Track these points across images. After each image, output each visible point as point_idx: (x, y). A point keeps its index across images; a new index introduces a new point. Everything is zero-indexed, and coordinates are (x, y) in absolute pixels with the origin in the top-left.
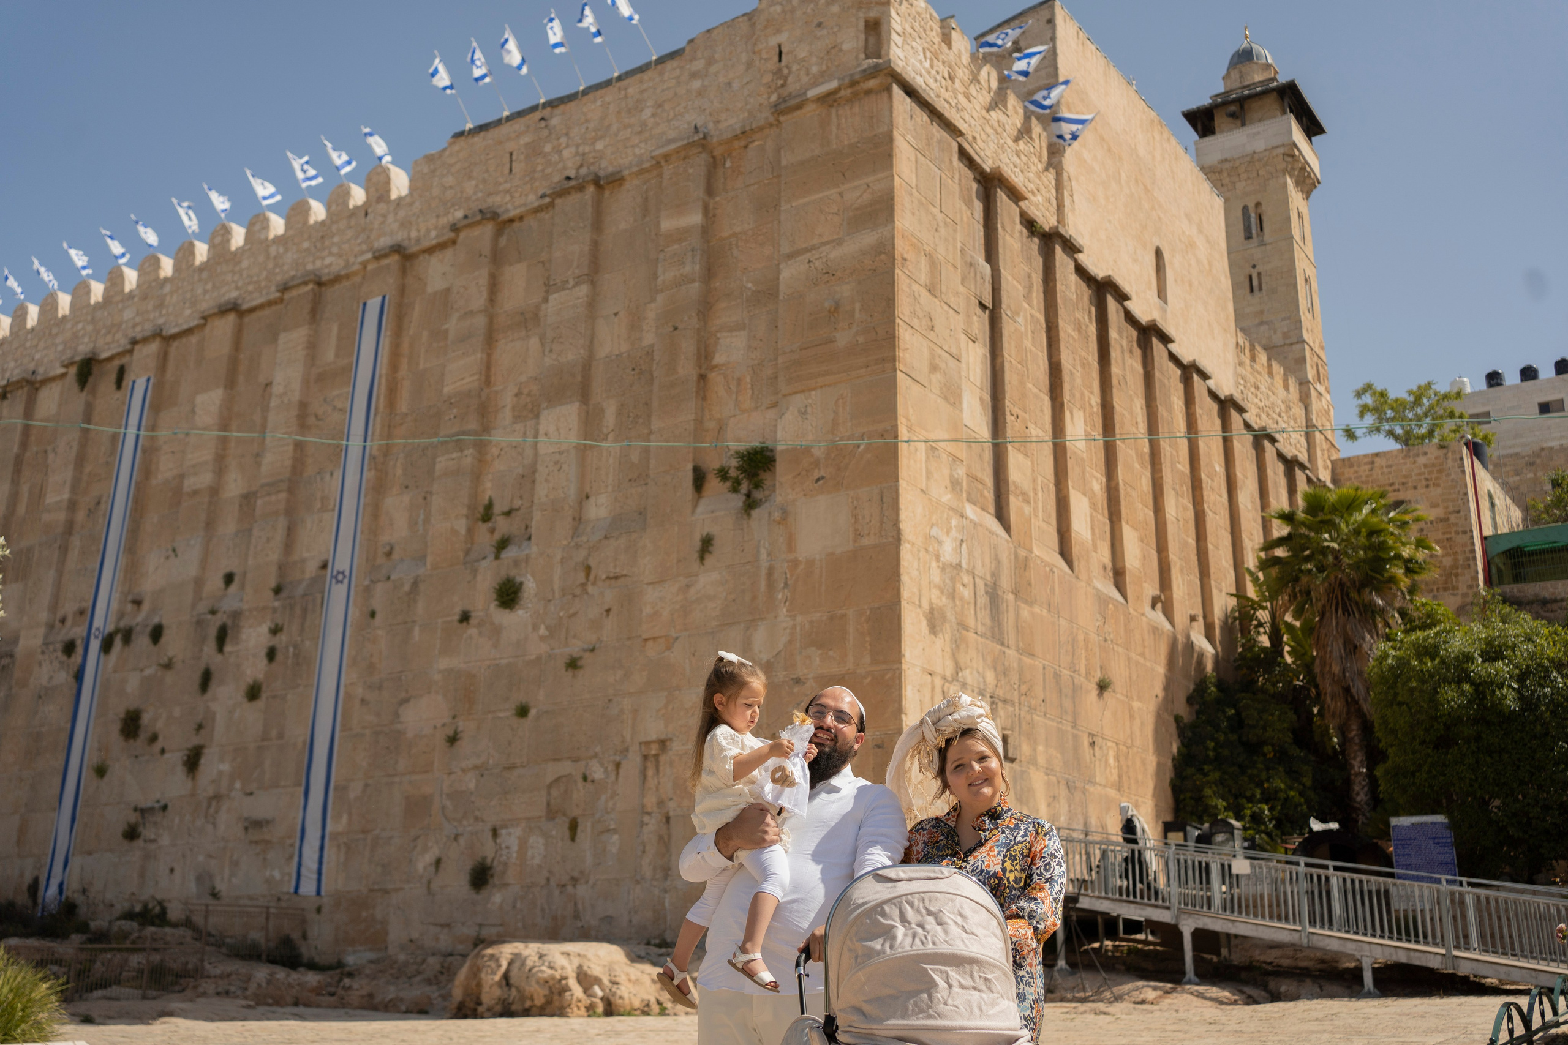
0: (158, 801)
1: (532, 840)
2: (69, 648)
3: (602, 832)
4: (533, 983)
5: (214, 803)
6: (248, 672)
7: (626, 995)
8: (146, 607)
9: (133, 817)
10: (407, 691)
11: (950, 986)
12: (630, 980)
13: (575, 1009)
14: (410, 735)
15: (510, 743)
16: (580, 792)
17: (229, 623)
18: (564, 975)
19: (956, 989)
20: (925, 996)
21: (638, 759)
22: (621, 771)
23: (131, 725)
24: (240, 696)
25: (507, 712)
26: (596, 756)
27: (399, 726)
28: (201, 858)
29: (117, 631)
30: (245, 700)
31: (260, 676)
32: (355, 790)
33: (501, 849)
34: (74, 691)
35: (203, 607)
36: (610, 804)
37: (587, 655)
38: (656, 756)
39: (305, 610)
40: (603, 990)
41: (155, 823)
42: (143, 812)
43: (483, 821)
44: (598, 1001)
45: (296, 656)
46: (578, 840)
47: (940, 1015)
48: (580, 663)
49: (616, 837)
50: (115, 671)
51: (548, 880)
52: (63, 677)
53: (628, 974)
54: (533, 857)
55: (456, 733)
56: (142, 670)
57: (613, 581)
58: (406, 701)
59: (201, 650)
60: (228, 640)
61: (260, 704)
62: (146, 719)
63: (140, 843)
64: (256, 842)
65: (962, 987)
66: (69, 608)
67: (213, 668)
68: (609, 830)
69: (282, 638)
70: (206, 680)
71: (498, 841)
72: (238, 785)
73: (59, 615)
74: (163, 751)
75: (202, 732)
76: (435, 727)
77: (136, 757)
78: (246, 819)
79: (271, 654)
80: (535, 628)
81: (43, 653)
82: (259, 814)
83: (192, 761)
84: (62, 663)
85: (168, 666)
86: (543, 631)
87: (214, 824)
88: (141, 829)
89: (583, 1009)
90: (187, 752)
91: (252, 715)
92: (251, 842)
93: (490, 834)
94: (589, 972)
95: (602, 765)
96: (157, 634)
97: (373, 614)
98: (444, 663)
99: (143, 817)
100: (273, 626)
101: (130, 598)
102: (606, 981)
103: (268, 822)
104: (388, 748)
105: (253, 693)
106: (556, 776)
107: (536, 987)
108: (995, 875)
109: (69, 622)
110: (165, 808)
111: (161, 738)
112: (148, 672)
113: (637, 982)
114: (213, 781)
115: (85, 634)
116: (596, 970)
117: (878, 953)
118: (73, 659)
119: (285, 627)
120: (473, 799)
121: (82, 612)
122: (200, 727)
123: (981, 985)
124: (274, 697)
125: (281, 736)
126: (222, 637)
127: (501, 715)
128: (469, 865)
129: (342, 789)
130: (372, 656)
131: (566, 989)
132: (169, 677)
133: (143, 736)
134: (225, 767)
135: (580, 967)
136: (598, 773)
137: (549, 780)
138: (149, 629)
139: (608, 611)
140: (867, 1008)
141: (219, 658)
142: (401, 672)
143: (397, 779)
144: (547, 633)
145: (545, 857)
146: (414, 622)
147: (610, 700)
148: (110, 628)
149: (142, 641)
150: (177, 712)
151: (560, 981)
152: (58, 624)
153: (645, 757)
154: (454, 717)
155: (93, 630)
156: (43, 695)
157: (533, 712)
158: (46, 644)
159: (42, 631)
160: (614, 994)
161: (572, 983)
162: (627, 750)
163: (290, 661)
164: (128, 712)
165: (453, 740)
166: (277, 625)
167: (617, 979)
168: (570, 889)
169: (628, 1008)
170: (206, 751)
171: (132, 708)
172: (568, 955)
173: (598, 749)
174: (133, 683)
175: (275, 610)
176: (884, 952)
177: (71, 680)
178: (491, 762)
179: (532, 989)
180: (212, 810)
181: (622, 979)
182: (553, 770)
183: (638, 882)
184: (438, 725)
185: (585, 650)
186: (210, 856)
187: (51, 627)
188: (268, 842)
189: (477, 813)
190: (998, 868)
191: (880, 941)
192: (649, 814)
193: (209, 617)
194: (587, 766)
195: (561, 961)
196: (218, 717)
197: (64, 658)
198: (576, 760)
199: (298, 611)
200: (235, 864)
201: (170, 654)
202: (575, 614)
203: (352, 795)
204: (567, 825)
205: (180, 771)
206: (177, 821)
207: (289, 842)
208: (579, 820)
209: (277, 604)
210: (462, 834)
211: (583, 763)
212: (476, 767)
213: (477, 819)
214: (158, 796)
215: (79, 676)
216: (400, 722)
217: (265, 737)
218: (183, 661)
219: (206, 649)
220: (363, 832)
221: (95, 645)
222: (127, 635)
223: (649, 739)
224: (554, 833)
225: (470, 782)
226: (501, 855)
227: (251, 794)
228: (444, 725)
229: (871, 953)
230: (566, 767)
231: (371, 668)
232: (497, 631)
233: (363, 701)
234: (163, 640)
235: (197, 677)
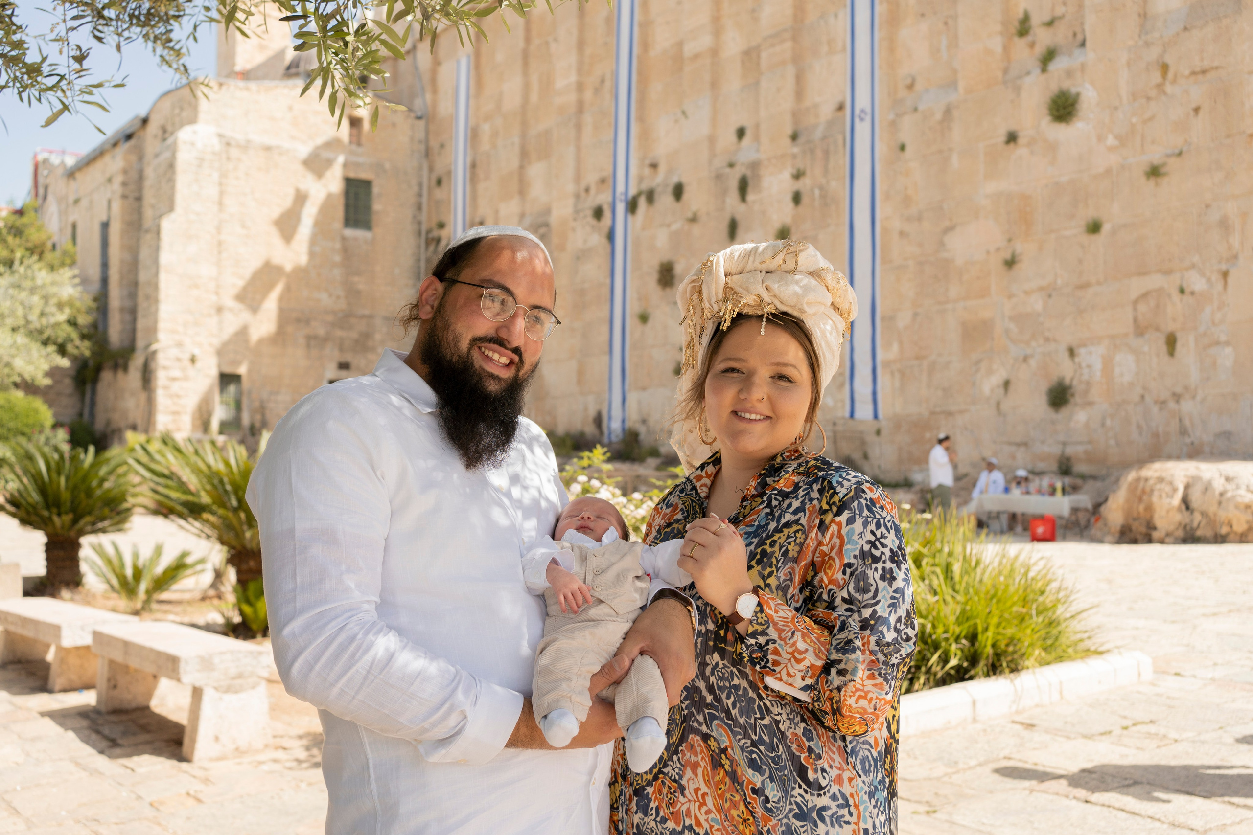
1: (1118, 357)
2: (598, 213)
3: (1210, 345)
4: (1229, 508)
6: (775, 217)
8: (662, 169)
10: (951, 219)
14: (959, 262)
15: (1080, 261)
16: (1176, 306)
17: (749, 173)
22: (1230, 280)
23: (666, 275)
25: (1075, 229)
26: (1193, 266)
27: (945, 255)
29: (639, 194)
31: (788, 220)
32: (904, 319)
33: (1081, 367)
34: (609, 250)
35: (720, 162)
36: (1218, 316)
37: (1172, 161)
39: (826, 153)
43: (1055, 341)
45: (823, 197)
46: (1178, 354)
48: (1163, 170)
49: (1228, 350)
50: (643, 229)
51: (1143, 397)
52: (597, 240)
55: (1014, 256)
56: (669, 226)
57: (1200, 77)
58: (951, 228)
59: (724, 202)
60: (750, 190)
62: (678, 269)
66: (591, 178)
67: (738, 217)
68: (1218, 343)
69: (805, 184)
70: (733, 228)
71: (1077, 360)
73: (583, 185)
76: (988, 252)
79: (797, 198)
80: (1100, 138)
81: (575, 220)
84: (593, 227)
85: (694, 219)
86: (1111, 141)
93: (1066, 355)
95: (1202, 274)
96: (678, 192)
97: (902, 148)
98: (991, 187)
100: (795, 172)
101: (647, 162)
104: (935, 277)
105: (784, 233)
106: (1144, 291)
107: (1234, 512)
109: (593, 191)
112: (675, 227)
115: (610, 199)
118: (602, 223)
119: (808, 172)
120: (1041, 320)
121: (603, 181)
126: (743, 187)
127: (1068, 233)
128: (1044, 387)
129: (890, 319)
130: (906, 188)
132: (696, 230)
136: (1197, 283)
137: (1134, 295)
138: (670, 189)
139: (1197, 110)
141: (742, 208)
142: (942, 201)
143: (949, 306)
144: (1116, 143)
146: (951, 150)
147: (1207, 206)
148: (632, 192)
149: (665, 200)
152: (583, 194)
154: (1009, 241)
155: (617, 195)
156: (581, 256)
157: (1106, 228)
158: (577, 212)
159: (571, 201)
162: (1236, 257)
163: (817, 203)
164: (662, 264)
165: (1010, 263)
166: (799, 171)
168: (1172, 405)
171: (665, 261)
173: (1196, 259)
174: (662, 239)
175: (794, 156)
177: (604, 241)
178: (1059, 282)
179: (1228, 514)
182: (1137, 286)
184: (992, 250)
185: (1169, 156)
187: (577, 196)
193: (728, 170)
194: (1183, 277)
197: (593, 222)
198: (1168, 272)
199: (819, 153)
201: (694, 208)
202: (1151, 119)
203: (901, 324)
204: (1161, 341)
208: (1178, 334)
209: (796, 150)
210: (1032, 356)
211: (1178, 275)
212: (1041, 289)
213: (1047, 340)
215: (611, 236)
216: (948, 251)
218: (708, 214)
219: (728, 200)
220: (917, 358)
221: (621, 208)
222: (650, 196)
224: (1146, 349)
225: (1036, 304)
226: (1082, 374)
228: (998, 249)
230: (1155, 281)
231: (907, 200)
232: (1052, 148)
233: (902, 234)
234: (686, 196)
235: (724, 227)
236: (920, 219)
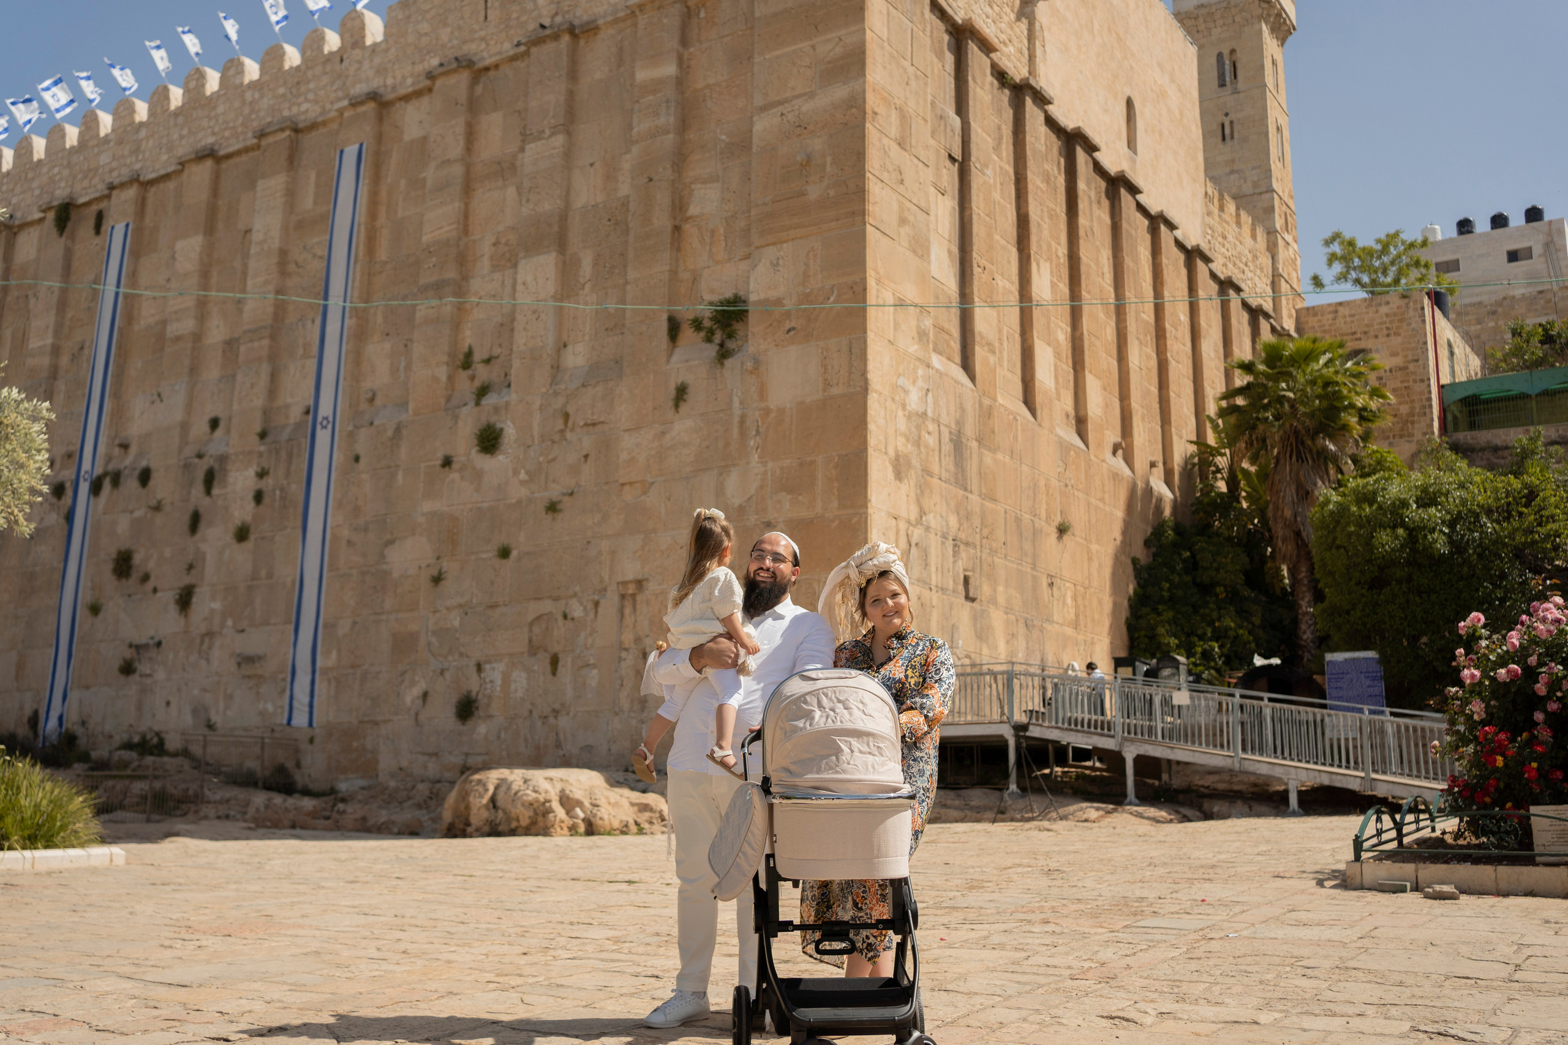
0: (152, 638)
1: (515, 674)
2: (59, 491)
3: (582, 667)
4: (519, 805)
5: (207, 640)
6: (237, 514)
7: (606, 817)
8: (133, 450)
9: (128, 654)
10: (392, 533)
11: (852, 751)
12: (609, 803)
13: (558, 829)
14: (396, 574)
15: (492, 583)
16: (561, 629)
17: (216, 466)
18: (548, 798)
19: (856, 754)
20: (834, 758)
21: (616, 598)
22: (600, 609)
23: (123, 565)
24: (229, 538)
25: (489, 554)
26: (575, 595)
27: (385, 567)
28: (196, 692)
29: (105, 474)
30: (234, 541)
31: (248, 519)
32: (344, 628)
33: (485, 682)
34: (66, 532)
35: (189, 451)
36: (590, 641)
37: (566, 499)
38: (633, 596)
39: (290, 455)
40: (584, 812)
41: (150, 659)
42: (138, 648)
43: (468, 657)
44: (580, 821)
45: (283, 498)
46: (558, 674)
47: (844, 771)
48: (559, 507)
49: (595, 672)
50: (105, 513)
51: (531, 712)
52: (54, 519)
53: (607, 798)
54: (516, 691)
55: (440, 574)
56: (132, 512)
57: (591, 428)
58: (391, 542)
59: (189, 493)
60: (215, 483)
61: (249, 545)
62: (137, 559)
63: (135, 677)
64: (249, 677)
65: (861, 752)
66: (57, 451)
67: (201, 510)
68: (588, 665)
69: (269, 482)
70: (195, 522)
71: (482, 675)
72: (230, 623)
74: (155, 590)
75: (193, 571)
76: (420, 568)
77: (129, 596)
78: (239, 655)
79: (259, 497)
80: (516, 472)
82: (251, 650)
83: (185, 600)
84: (52, 506)
85: (157, 508)
86: (523, 475)
87: (208, 660)
88: (136, 664)
89: (566, 829)
90: (178, 591)
91: (242, 556)
92: (244, 677)
93: (473, 670)
94: (571, 796)
95: (581, 604)
96: (145, 477)
97: (357, 459)
98: (427, 506)
99: (138, 653)
100: (259, 470)
101: (117, 442)
102: (587, 804)
103: (260, 658)
104: (374, 587)
105: (242, 534)
106: (538, 614)
107: (522, 809)
108: (900, 681)
109: (57, 465)
110: (159, 644)
111: (152, 578)
112: (138, 514)
113: (616, 805)
114: (205, 619)
115: (74, 477)
116: (578, 794)
117: (801, 729)
118: (63, 501)
119: (271, 471)
120: (457, 635)
121: (70, 456)
122: (190, 567)
123: (875, 751)
124: (263, 538)
125: (270, 575)
126: (209, 480)
127: (484, 556)
128: (454, 699)
129: (331, 626)
130: (357, 499)
131: (550, 811)
132: (159, 519)
133: (135, 575)
134: (217, 605)
135: (563, 791)
136: (577, 611)
137: (530, 618)
138: (137, 473)
139: (586, 456)
140: (792, 767)
141: (207, 500)
142: (386, 514)
143: (384, 617)
144: (527, 478)
145: (527, 690)
146: (397, 466)
147: (589, 542)
148: (98, 471)
149: (131, 484)
150: (168, 552)
151: (544, 804)
153: (623, 597)
154: (438, 558)
155: (82, 473)
156: (35, 536)
157: (514, 553)
160: (595, 816)
161: (556, 805)
162: (605, 589)
163: (277, 504)
164: (120, 553)
165: (437, 580)
166: (263, 469)
167: (598, 802)
168: (551, 720)
169: (608, 828)
170: (197, 590)
171: (123, 549)
172: (551, 779)
173: (577, 589)
174: (123, 525)
175: (261, 454)
176: (805, 728)
177: (62, 521)
178: (474, 600)
179: (518, 811)
180: (205, 646)
181: (602, 802)
182: (535, 609)
183: (616, 714)
184: (423, 566)
185: (564, 494)
186: (204, 690)
188: (260, 677)
189: (462, 649)
190: (902, 676)
191: (803, 721)
192: (627, 650)
193: (196, 460)
194: (566, 605)
195: (544, 785)
196: (208, 557)
197: (54, 501)
198: (556, 599)
199: (283, 455)
200: (229, 697)
201: (159, 496)
202: (554, 460)
203: (341, 632)
204: (548, 661)
205: (173, 610)
206: (171, 656)
207: (281, 676)
208: (560, 656)
209: (262, 448)
210: (448, 669)
211: (564, 602)
212: (460, 606)
213: (461, 654)
214: (152, 633)
215: (70, 517)
216: (387, 563)
217: (255, 576)
218: (172, 504)
219: (194, 491)
220: (352, 667)
221: (84, 487)
222: (116, 479)
223: (627, 579)
224: (536, 668)
225: (455, 620)
226: (485, 689)
227: (243, 631)
228: (428, 566)
229: (796, 729)
230: (547, 606)
231: (357, 510)
232: (478, 475)
233: (349, 542)
234: (152, 483)
235: (186, 519)
236: (366, 530)
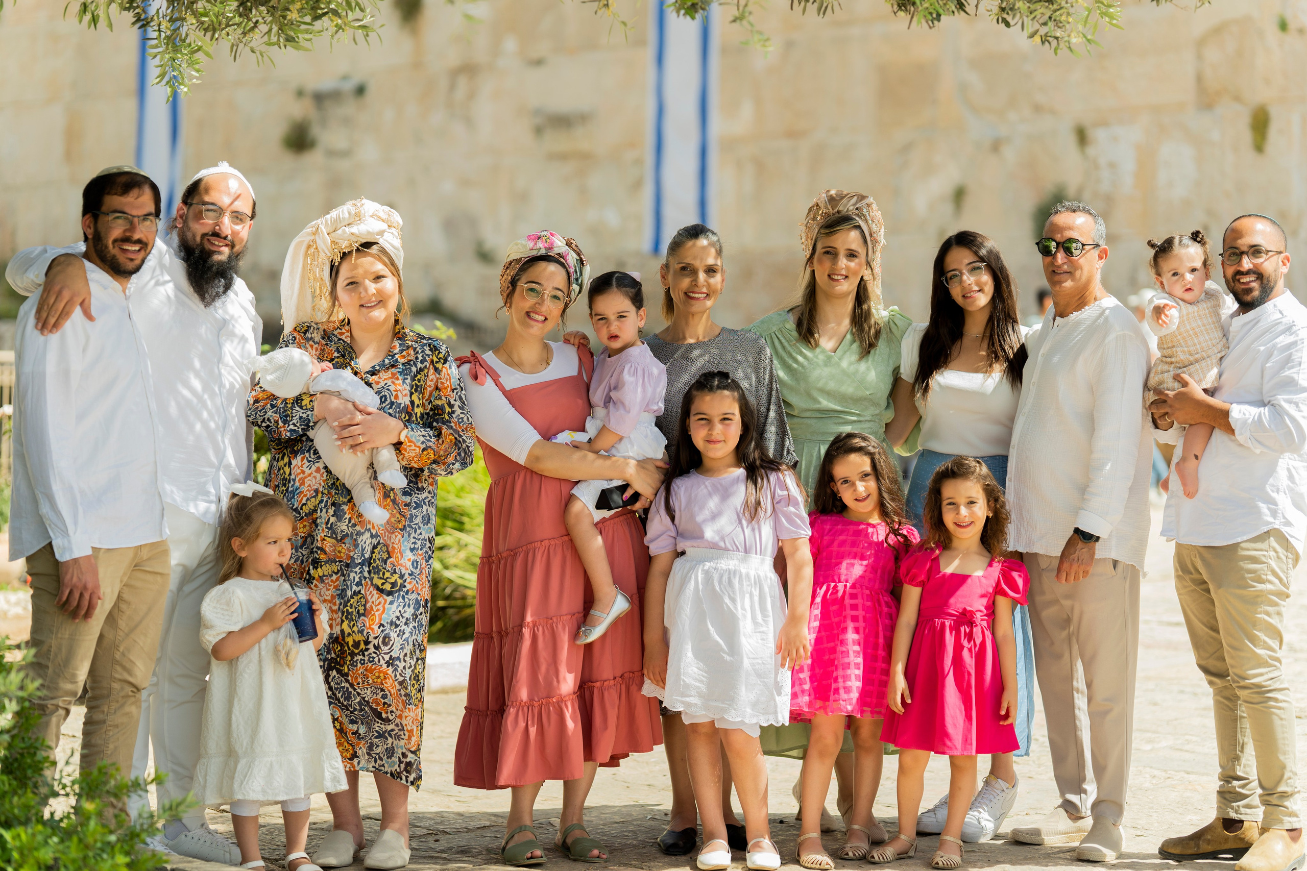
0: (345, 78)
1: (1166, 150)
5: (463, 81)
9: (299, 110)
16: (1273, 53)
33: (1097, 166)
41: (345, 120)
42: (320, 98)
43: (1052, 112)
54: (1170, 185)
63: (314, 158)
64: (563, 157)
71: (1091, 151)
72: (510, 45)
78: (537, 112)
82: (562, 101)
87: (468, 121)
88: (316, 131)
92: (551, 156)
93: (1070, 140)
99: (319, 109)
103: (582, 117)
110: (360, 91)
114: (456, 39)
137: (1199, 30)
145: (1197, 183)
180: (460, 94)
182: (1207, 10)
186: (467, 183)
188: (585, 156)
189: (1039, 97)
200: (522, 198)
204: (1243, 120)
205: (385, 18)
206: (388, 114)
208: (1273, 110)
214: (344, 68)
224: (1216, 135)
227: (539, 62)
